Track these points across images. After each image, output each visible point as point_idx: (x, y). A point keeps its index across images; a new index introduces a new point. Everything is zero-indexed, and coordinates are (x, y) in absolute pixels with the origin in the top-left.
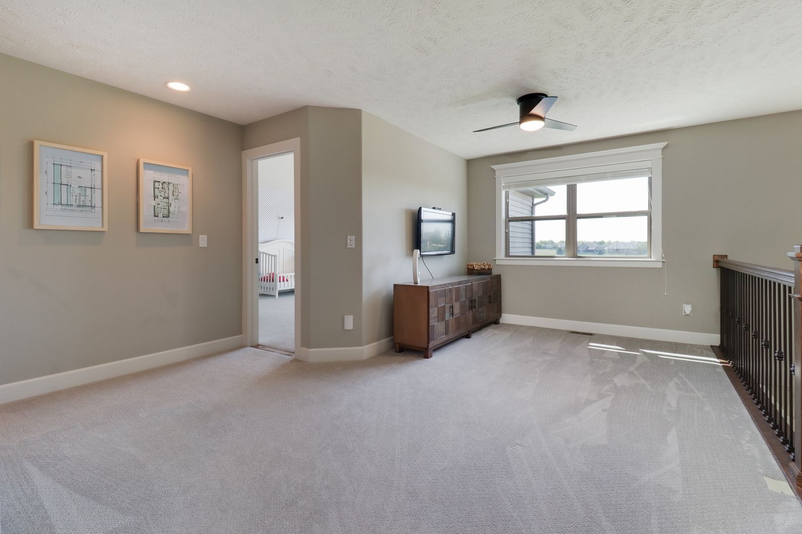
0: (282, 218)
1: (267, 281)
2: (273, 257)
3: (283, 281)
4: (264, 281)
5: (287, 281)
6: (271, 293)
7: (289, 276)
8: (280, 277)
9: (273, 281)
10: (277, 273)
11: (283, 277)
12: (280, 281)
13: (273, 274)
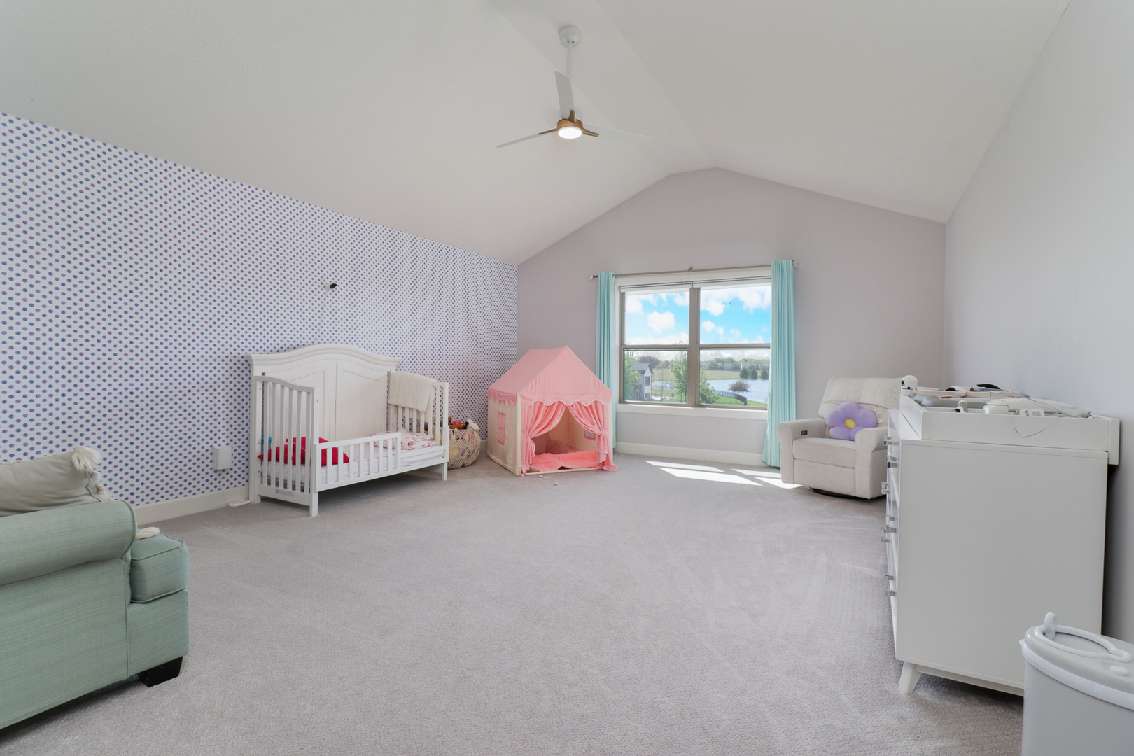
0: (333, 286)
1: (286, 462)
2: (304, 394)
3: (335, 462)
4: (278, 460)
5: (346, 460)
6: (297, 497)
7: (352, 449)
8: (324, 452)
9: (303, 462)
10: (316, 442)
11: (335, 451)
12: (324, 464)
13: (303, 440)
